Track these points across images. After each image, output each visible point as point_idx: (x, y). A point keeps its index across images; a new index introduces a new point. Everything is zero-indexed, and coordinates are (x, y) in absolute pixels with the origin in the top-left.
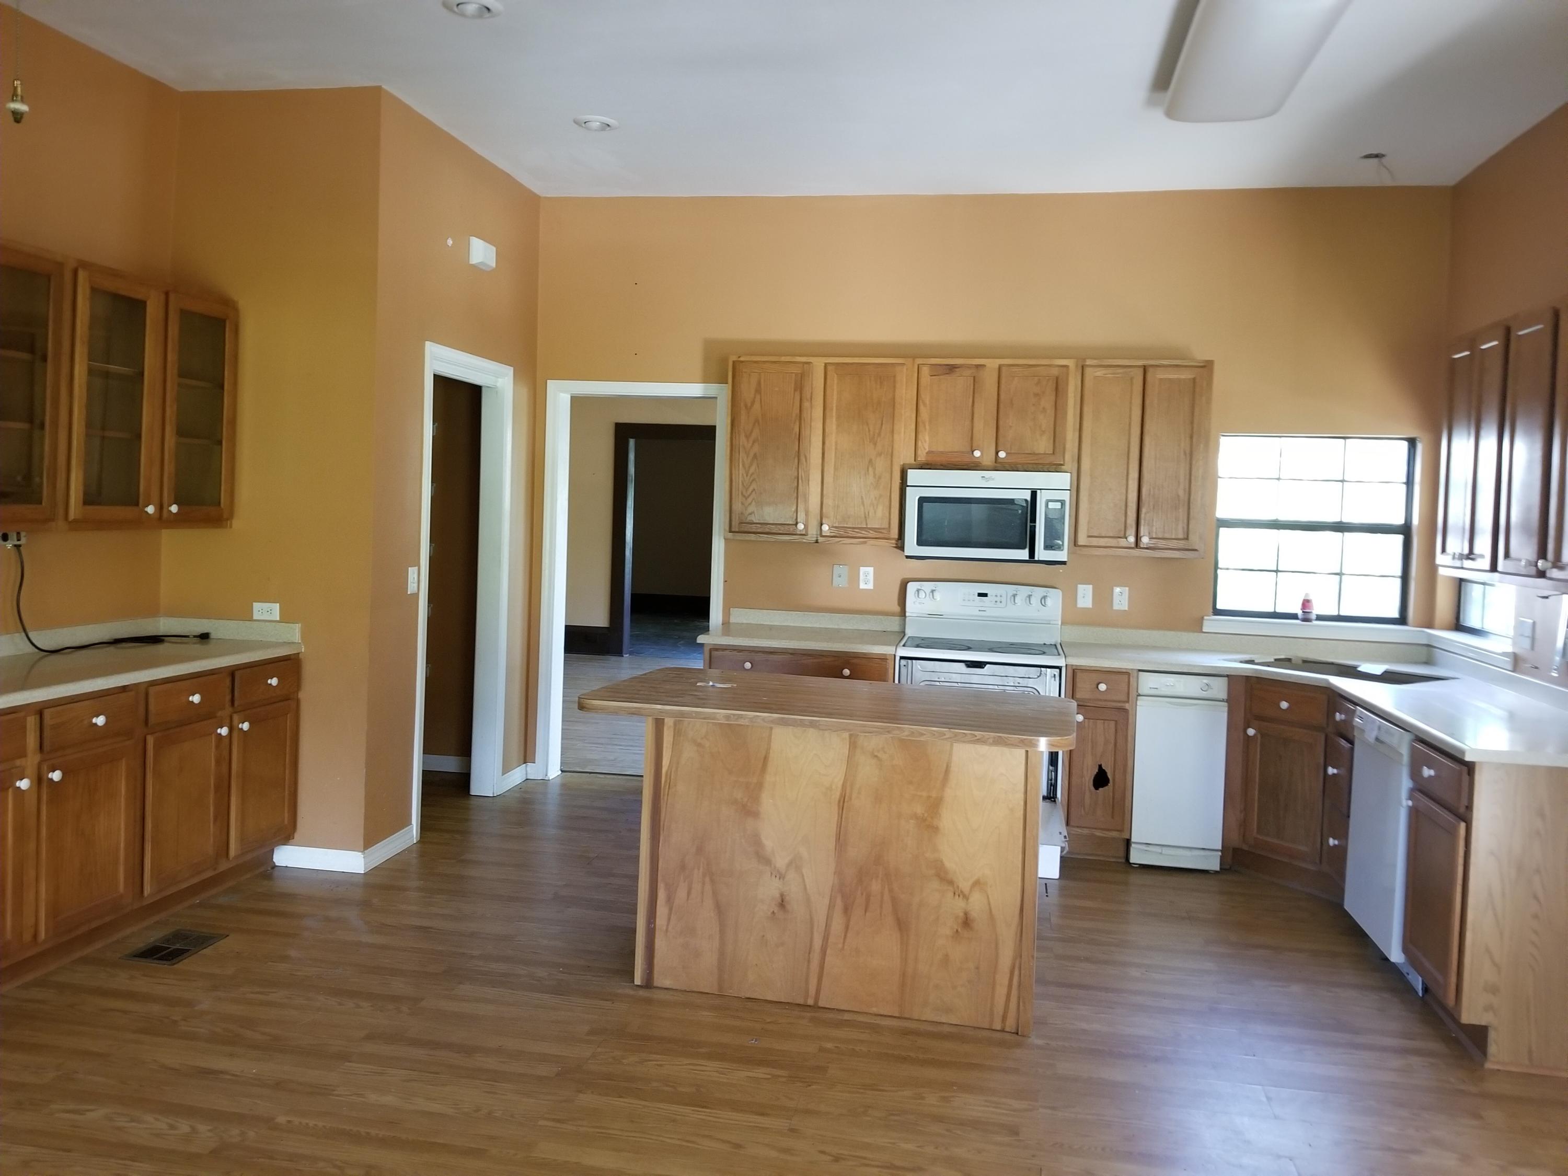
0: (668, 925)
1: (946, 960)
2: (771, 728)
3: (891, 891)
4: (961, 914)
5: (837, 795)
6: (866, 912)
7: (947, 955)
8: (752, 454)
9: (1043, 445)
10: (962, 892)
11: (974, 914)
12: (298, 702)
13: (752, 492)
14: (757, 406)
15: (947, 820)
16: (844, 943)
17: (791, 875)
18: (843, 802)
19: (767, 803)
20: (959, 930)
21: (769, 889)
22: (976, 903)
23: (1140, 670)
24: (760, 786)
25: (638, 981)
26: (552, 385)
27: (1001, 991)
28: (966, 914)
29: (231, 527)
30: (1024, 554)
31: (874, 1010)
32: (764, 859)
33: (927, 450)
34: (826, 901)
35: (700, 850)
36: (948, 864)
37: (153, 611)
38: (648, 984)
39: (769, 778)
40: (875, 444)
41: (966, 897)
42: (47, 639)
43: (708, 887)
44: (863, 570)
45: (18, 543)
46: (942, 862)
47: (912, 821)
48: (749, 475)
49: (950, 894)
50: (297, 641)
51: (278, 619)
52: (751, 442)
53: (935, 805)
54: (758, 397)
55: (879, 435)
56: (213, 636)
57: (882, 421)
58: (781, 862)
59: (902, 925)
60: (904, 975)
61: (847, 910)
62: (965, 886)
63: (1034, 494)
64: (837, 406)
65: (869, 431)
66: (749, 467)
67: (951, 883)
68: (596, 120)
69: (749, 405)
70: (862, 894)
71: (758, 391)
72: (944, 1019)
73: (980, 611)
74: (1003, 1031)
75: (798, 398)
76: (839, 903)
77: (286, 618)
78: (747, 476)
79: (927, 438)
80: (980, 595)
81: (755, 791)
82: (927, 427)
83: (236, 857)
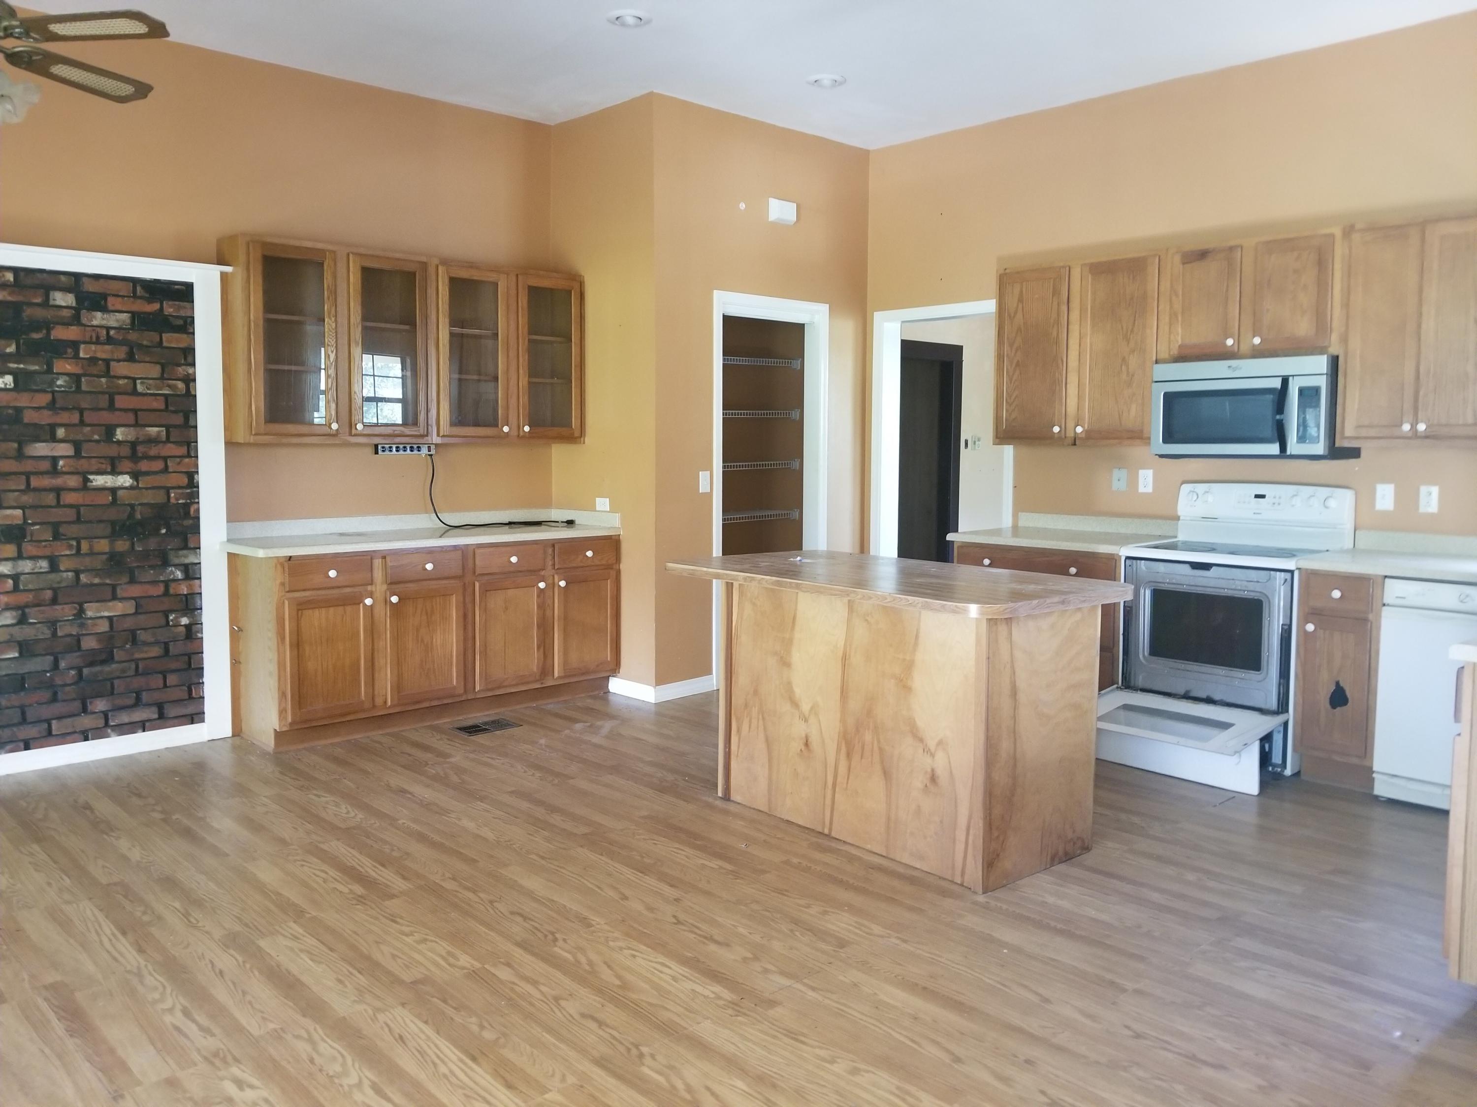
0: (738, 751)
1: (918, 811)
2: (797, 593)
3: (879, 742)
4: (929, 770)
5: (840, 654)
6: (862, 758)
7: (919, 807)
8: (1015, 362)
9: (1303, 327)
10: (929, 749)
11: (941, 772)
12: (618, 572)
13: (1015, 398)
14: (1019, 315)
15: (918, 681)
16: (847, 783)
17: (812, 720)
18: (845, 658)
19: (796, 657)
20: (928, 785)
21: (799, 729)
22: (940, 762)
23: (1386, 577)
24: (791, 641)
25: (720, 794)
26: (878, 316)
27: (960, 847)
28: (933, 770)
29: (584, 443)
30: (1274, 449)
31: (869, 847)
32: (795, 704)
33: (1180, 343)
34: (835, 746)
35: (756, 692)
36: (920, 723)
37: (547, 504)
38: (727, 797)
39: (797, 635)
40: (1128, 341)
41: (933, 755)
42: (453, 519)
43: (761, 722)
44: (1142, 473)
45: (430, 453)
46: (914, 720)
47: (892, 681)
48: (1013, 382)
49: (921, 751)
50: (617, 526)
51: (609, 510)
52: (1014, 351)
53: (909, 666)
54: (1020, 306)
55: (1132, 331)
56: (577, 522)
57: (1135, 317)
58: (806, 707)
59: (886, 774)
60: (889, 819)
61: (849, 755)
62: (932, 744)
63: (1285, 381)
64: (1091, 307)
65: (1122, 328)
66: (1013, 374)
67: (921, 740)
68: (826, 78)
69: (1012, 315)
70: (859, 742)
71: (1021, 300)
72: (918, 865)
73: (1254, 513)
74: (962, 885)
75: (1055, 303)
76: (844, 750)
77: (612, 511)
78: (1011, 382)
79: (1180, 330)
80: (1257, 496)
81: (788, 643)
82: (1180, 319)
83: (559, 678)
